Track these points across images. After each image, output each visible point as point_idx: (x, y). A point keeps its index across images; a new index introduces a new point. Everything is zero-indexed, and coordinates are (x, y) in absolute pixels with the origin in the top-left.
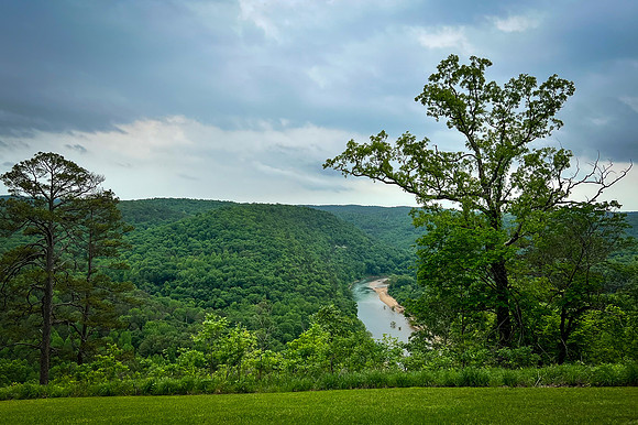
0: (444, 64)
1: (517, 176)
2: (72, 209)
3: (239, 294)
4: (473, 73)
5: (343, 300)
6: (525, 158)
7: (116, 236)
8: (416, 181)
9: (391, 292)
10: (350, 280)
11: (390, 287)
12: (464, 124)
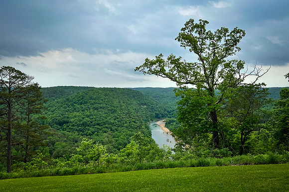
0: (188, 23)
1: (221, 73)
2: (19, 92)
3: (98, 129)
4: (201, 27)
5: (145, 130)
6: (224, 65)
7: (40, 104)
8: (176, 76)
9: (167, 125)
10: (148, 121)
11: (166, 124)
12: (197, 50)
